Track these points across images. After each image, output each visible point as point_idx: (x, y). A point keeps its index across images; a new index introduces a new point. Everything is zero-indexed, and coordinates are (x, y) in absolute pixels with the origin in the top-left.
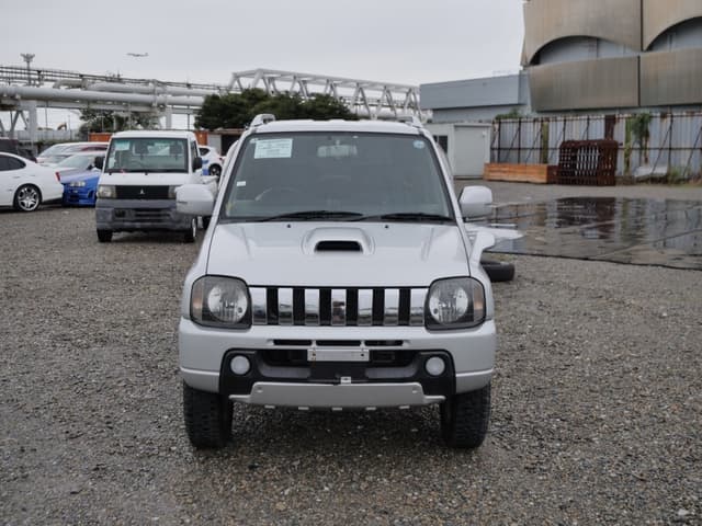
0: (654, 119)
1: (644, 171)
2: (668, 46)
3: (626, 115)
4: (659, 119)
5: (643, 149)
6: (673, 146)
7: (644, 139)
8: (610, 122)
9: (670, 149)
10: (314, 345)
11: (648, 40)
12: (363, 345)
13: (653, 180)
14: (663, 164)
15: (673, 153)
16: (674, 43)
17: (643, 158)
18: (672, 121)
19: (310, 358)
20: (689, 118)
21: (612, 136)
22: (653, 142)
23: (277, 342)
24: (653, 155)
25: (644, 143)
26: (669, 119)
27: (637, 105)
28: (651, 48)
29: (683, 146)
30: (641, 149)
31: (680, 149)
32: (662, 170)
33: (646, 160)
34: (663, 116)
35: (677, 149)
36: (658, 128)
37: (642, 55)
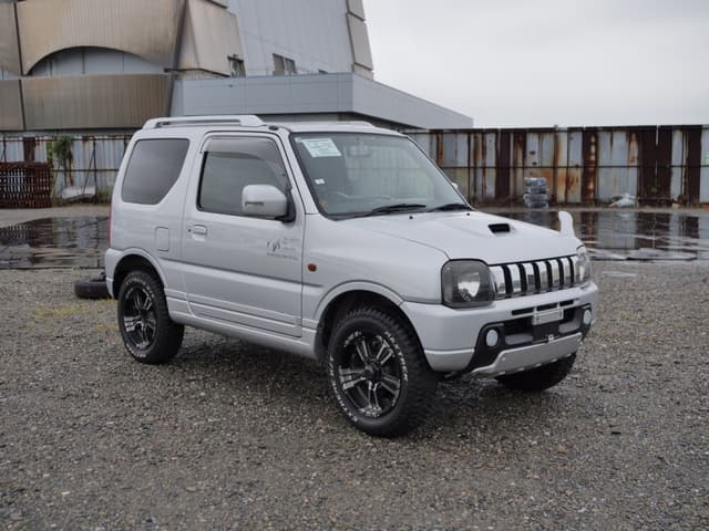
0: (76, 142)
1: (71, 193)
2: (48, 72)
3: (46, 138)
4: (81, 142)
5: (68, 171)
6: (98, 168)
7: (67, 161)
8: (30, 145)
9: (96, 171)
10: (536, 311)
11: (28, 65)
12: (559, 307)
13: (84, 200)
14: (90, 185)
15: (98, 175)
16: (54, 70)
17: (68, 180)
18: (94, 144)
19: (535, 323)
20: (111, 142)
21: (33, 158)
22: (78, 164)
23: (514, 312)
24: (79, 177)
25: (68, 165)
26: (91, 142)
27: (22, 128)
28: (30, 73)
29: (107, 168)
30: (66, 171)
31: (105, 170)
32: (91, 191)
33: (72, 182)
34: (85, 140)
35: (101, 171)
36: (81, 151)
37: (24, 79)
